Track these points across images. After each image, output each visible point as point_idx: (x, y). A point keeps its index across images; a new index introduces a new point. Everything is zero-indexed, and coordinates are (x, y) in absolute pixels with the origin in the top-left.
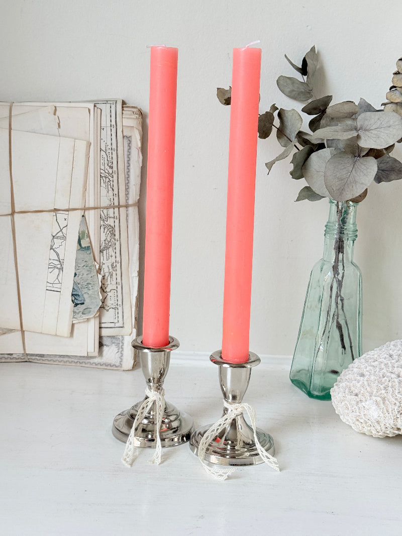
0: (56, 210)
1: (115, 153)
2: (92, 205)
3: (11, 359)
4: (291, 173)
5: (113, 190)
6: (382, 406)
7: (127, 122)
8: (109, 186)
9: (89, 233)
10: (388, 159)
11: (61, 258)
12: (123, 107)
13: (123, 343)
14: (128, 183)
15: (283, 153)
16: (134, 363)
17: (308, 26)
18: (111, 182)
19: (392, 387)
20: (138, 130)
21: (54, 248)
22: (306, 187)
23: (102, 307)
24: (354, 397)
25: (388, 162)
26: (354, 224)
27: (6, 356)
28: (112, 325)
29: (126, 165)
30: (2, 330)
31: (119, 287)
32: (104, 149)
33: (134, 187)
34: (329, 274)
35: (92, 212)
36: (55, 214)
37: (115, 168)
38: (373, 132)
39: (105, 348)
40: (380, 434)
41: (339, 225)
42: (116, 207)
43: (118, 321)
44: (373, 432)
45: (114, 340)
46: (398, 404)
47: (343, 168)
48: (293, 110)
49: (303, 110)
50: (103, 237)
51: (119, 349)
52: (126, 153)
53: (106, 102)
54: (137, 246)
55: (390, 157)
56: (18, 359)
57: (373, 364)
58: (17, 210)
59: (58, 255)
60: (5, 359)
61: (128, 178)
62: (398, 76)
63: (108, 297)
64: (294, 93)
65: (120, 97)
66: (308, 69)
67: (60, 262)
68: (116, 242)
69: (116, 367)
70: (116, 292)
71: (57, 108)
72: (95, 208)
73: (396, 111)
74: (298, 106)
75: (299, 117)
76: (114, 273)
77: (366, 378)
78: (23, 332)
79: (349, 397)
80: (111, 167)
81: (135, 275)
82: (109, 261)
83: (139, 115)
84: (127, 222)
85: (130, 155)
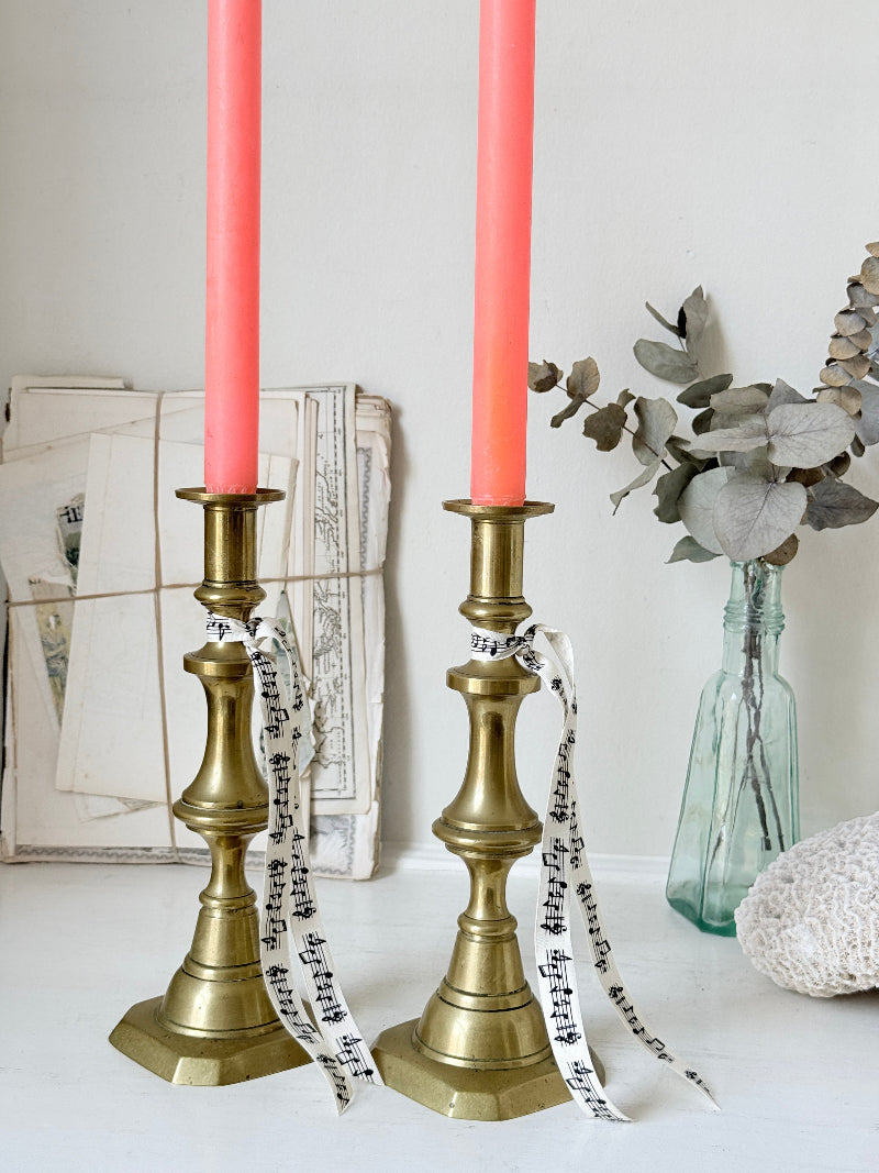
1: (341, 479)
2: (299, 573)
3: (148, 857)
4: (657, 512)
5: (337, 545)
6: (821, 933)
7: (362, 424)
8: (331, 538)
9: (292, 622)
10: (839, 487)
12: (356, 397)
13: (353, 829)
14: (364, 532)
15: (641, 477)
16: (375, 866)
17: (688, 251)
18: (335, 531)
19: (839, 898)
20: (384, 437)
22: (688, 537)
23: (315, 761)
24: (772, 920)
25: (837, 493)
26: (777, 604)
27: (140, 852)
28: (334, 795)
29: (361, 499)
30: (134, 803)
31: (348, 723)
32: (322, 472)
33: (375, 539)
34: (734, 697)
35: (299, 585)
37: (341, 506)
38: (796, 438)
39: (321, 839)
40: (819, 988)
41: (750, 606)
42: (343, 575)
43: (345, 787)
44: (808, 985)
45: (337, 824)
46: (848, 929)
47: (746, 501)
48: (662, 399)
49: (681, 399)
50: (319, 632)
51: (346, 841)
52: (361, 479)
53: (328, 388)
54: (381, 648)
55: (842, 484)
56: (162, 857)
57: (809, 859)
58: (165, 582)
60: (138, 857)
61: (364, 523)
62: (839, 340)
63: (327, 742)
64: (666, 369)
65: (352, 379)
66: (688, 327)
68: (342, 639)
69: (342, 874)
70: (341, 732)
72: (304, 578)
73: (839, 403)
74: (671, 392)
75: (671, 413)
76: (339, 697)
77: (794, 885)
78: (171, 806)
79: (764, 920)
80: (334, 504)
81: (375, 700)
82: (330, 674)
83: (386, 411)
84: (363, 603)
85: (368, 481)
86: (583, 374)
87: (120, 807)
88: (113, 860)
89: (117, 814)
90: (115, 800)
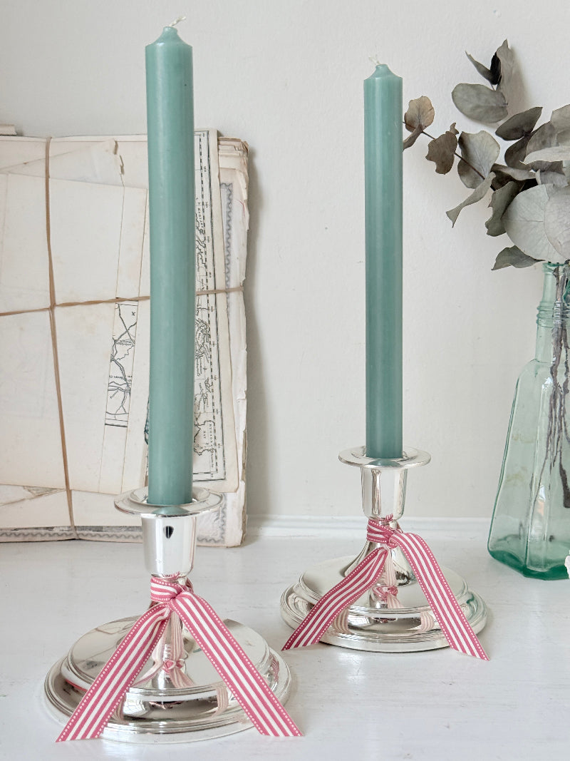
0: (118, 300)
1: (207, 210)
3: (50, 535)
4: (487, 226)
5: (206, 267)
7: (225, 163)
8: (200, 261)
11: (127, 374)
12: (218, 140)
13: (224, 504)
14: (228, 255)
15: (473, 195)
16: (243, 534)
17: (495, 11)
18: (203, 255)
20: (244, 173)
21: (116, 358)
27: (43, 532)
28: (208, 476)
29: (225, 227)
30: (38, 490)
31: (218, 417)
33: (237, 262)
36: (117, 306)
37: (208, 233)
41: (562, 304)
42: (211, 292)
43: (217, 470)
48: (483, 132)
49: (497, 133)
51: (218, 514)
52: (225, 210)
54: (244, 353)
56: (62, 535)
58: (59, 300)
59: (122, 369)
60: (42, 535)
61: (228, 247)
63: (201, 433)
64: (479, 110)
65: (213, 126)
67: (125, 380)
68: (212, 347)
69: (215, 542)
70: (213, 424)
71: (118, 143)
75: (493, 142)
76: (210, 395)
78: (69, 492)
80: (203, 232)
81: (240, 395)
82: (202, 376)
83: (244, 152)
84: (228, 315)
85: (230, 212)
86: (419, 110)
87: (27, 494)
88: (20, 539)
89: (23, 500)
90: (21, 488)
